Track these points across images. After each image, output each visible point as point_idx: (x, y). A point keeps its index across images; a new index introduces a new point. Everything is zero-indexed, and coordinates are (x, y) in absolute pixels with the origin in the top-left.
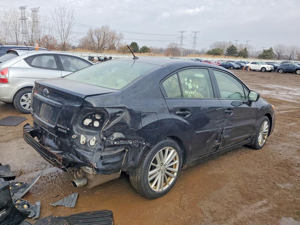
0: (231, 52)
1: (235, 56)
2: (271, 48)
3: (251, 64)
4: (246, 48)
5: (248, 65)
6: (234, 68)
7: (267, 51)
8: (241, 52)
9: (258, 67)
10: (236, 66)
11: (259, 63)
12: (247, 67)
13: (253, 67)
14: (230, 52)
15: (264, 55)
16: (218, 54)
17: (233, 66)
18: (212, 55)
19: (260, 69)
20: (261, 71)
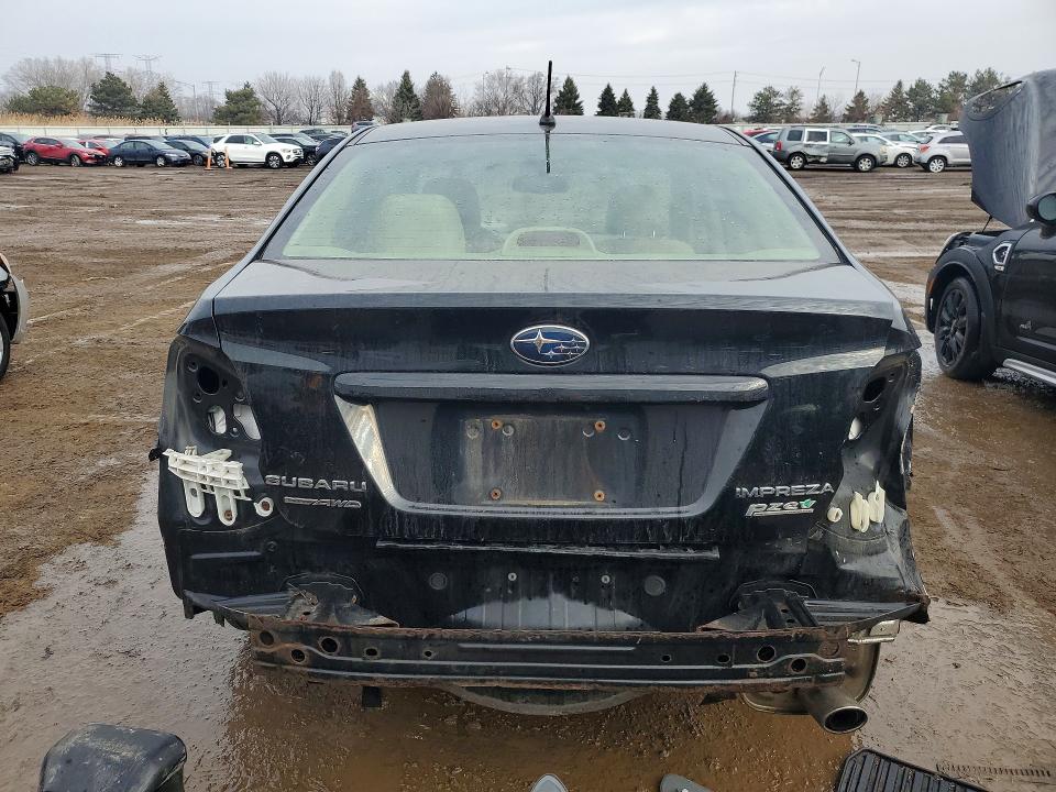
0: (112, 99)
1: (132, 117)
2: (247, 86)
3: (227, 142)
4: (162, 86)
5: (219, 147)
6: (169, 163)
7: (237, 94)
8: (148, 102)
9: (254, 153)
10: (174, 154)
11: (253, 139)
12: (216, 155)
13: (237, 153)
14: (106, 101)
15: (232, 109)
16: (61, 110)
17: (162, 156)
18: (36, 116)
19: (262, 159)
20: (265, 166)
